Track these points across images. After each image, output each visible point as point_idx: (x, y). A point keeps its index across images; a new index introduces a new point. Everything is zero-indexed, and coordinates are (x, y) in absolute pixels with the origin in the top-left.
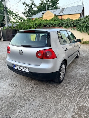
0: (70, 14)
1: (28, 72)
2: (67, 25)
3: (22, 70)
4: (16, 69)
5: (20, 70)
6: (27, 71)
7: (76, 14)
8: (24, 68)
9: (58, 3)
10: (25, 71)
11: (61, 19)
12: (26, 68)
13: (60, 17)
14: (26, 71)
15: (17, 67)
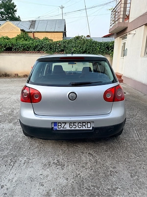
0: (47, 30)
1: (91, 128)
2: (51, 48)
3: (77, 128)
4: (62, 129)
5: (73, 129)
6: (89, 127)
7: (57, 32)
8: (80, 124)
9: (16, 11)
10: (84, 128)
11: (33, 37)
12: (84, 124)
13: (31, 35)
14: (87, 129)
15: (62, 126)
